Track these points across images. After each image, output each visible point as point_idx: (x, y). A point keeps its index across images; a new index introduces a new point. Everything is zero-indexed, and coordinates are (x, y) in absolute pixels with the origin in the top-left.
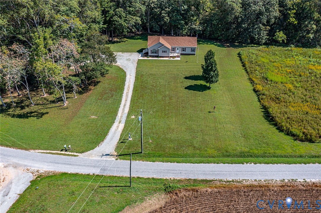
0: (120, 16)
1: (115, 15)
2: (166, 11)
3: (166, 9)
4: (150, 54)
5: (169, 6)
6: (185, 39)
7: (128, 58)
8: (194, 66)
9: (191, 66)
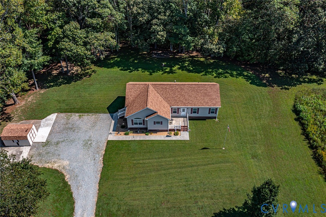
0: (74, 39)
1: (63, 38)
2: (160, 19)
3: (159, 16)
4: (130, 125)
5: (166, 10)
6: (197, 90)
7: (87, 138)
8: (219, 167)
9: (213, 164)
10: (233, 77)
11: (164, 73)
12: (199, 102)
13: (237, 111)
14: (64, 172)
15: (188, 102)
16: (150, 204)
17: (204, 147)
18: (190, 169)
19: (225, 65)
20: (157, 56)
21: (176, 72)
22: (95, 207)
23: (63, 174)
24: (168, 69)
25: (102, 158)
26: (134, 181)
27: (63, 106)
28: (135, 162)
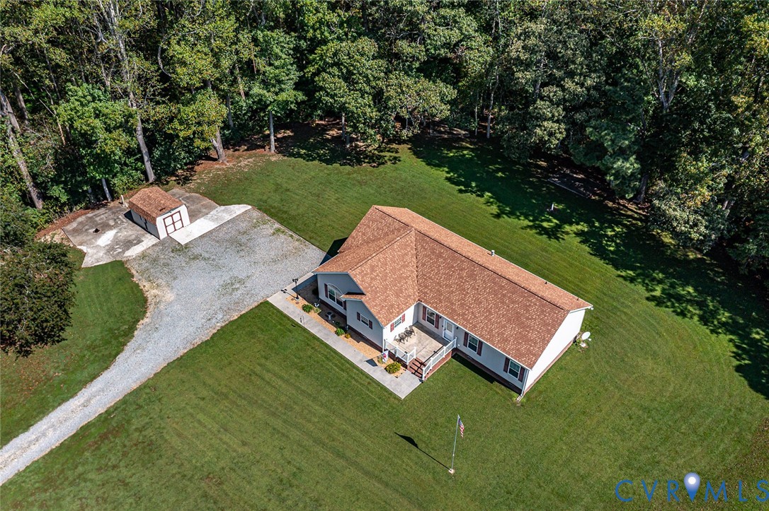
4: (322, 296)
6: (504, 295)
7: (242, 276)
8: (388, 501)
9: (387, 485)
10: (705, 324)
11: (530, 227)
12: (487, 328)
13: (601, 411)
14: (151, 308)
15: (464, 314)
16: (190, 461)
17: (412, 436)
18: (330, 457)
19: (722, 283)
20: (563, 183)
21: (563, 239)
22: (121, 397)
23: (145, 312)
24: (552, 222)
25: (223, 324)
26: (218, 400)
27: (275, 200)
28: (258, 370)
